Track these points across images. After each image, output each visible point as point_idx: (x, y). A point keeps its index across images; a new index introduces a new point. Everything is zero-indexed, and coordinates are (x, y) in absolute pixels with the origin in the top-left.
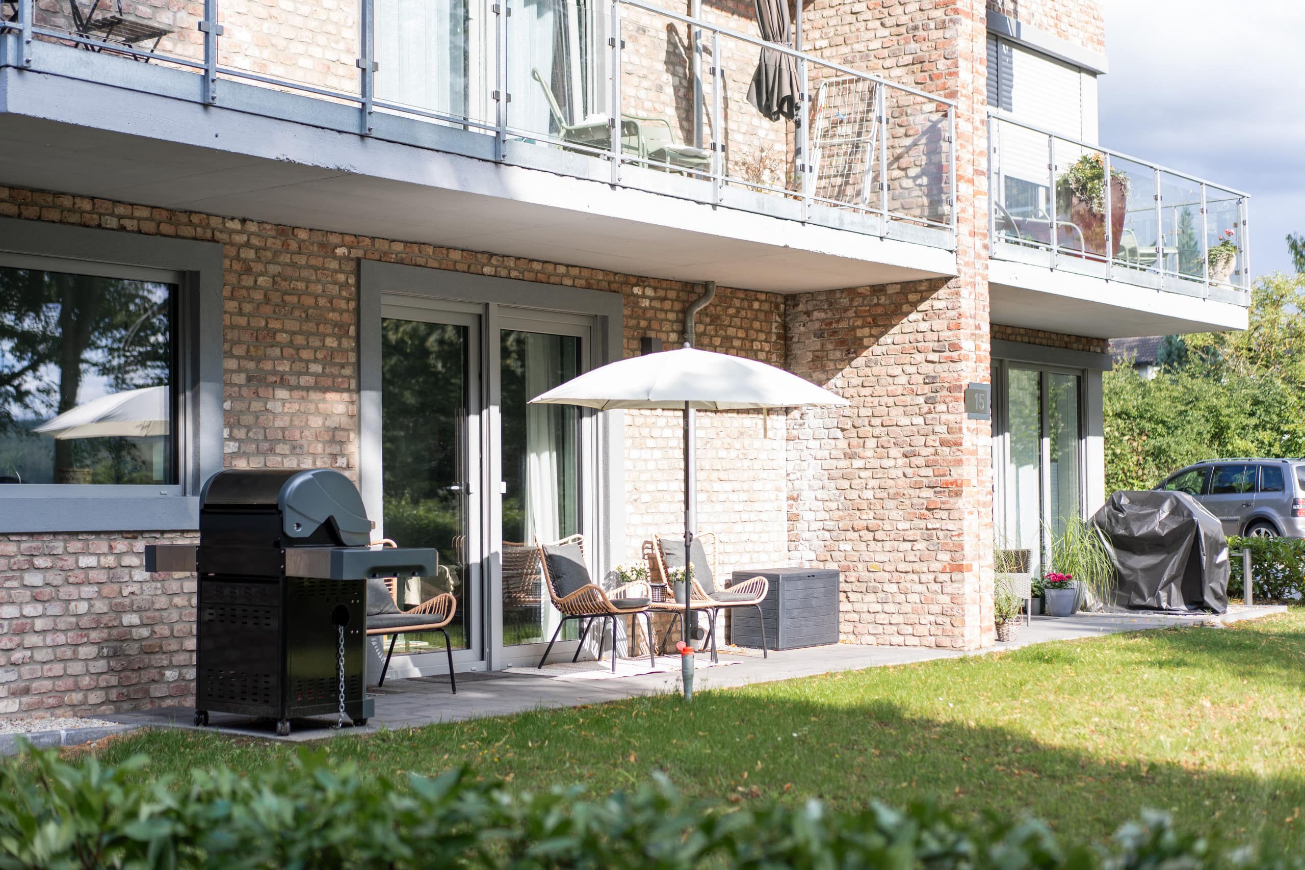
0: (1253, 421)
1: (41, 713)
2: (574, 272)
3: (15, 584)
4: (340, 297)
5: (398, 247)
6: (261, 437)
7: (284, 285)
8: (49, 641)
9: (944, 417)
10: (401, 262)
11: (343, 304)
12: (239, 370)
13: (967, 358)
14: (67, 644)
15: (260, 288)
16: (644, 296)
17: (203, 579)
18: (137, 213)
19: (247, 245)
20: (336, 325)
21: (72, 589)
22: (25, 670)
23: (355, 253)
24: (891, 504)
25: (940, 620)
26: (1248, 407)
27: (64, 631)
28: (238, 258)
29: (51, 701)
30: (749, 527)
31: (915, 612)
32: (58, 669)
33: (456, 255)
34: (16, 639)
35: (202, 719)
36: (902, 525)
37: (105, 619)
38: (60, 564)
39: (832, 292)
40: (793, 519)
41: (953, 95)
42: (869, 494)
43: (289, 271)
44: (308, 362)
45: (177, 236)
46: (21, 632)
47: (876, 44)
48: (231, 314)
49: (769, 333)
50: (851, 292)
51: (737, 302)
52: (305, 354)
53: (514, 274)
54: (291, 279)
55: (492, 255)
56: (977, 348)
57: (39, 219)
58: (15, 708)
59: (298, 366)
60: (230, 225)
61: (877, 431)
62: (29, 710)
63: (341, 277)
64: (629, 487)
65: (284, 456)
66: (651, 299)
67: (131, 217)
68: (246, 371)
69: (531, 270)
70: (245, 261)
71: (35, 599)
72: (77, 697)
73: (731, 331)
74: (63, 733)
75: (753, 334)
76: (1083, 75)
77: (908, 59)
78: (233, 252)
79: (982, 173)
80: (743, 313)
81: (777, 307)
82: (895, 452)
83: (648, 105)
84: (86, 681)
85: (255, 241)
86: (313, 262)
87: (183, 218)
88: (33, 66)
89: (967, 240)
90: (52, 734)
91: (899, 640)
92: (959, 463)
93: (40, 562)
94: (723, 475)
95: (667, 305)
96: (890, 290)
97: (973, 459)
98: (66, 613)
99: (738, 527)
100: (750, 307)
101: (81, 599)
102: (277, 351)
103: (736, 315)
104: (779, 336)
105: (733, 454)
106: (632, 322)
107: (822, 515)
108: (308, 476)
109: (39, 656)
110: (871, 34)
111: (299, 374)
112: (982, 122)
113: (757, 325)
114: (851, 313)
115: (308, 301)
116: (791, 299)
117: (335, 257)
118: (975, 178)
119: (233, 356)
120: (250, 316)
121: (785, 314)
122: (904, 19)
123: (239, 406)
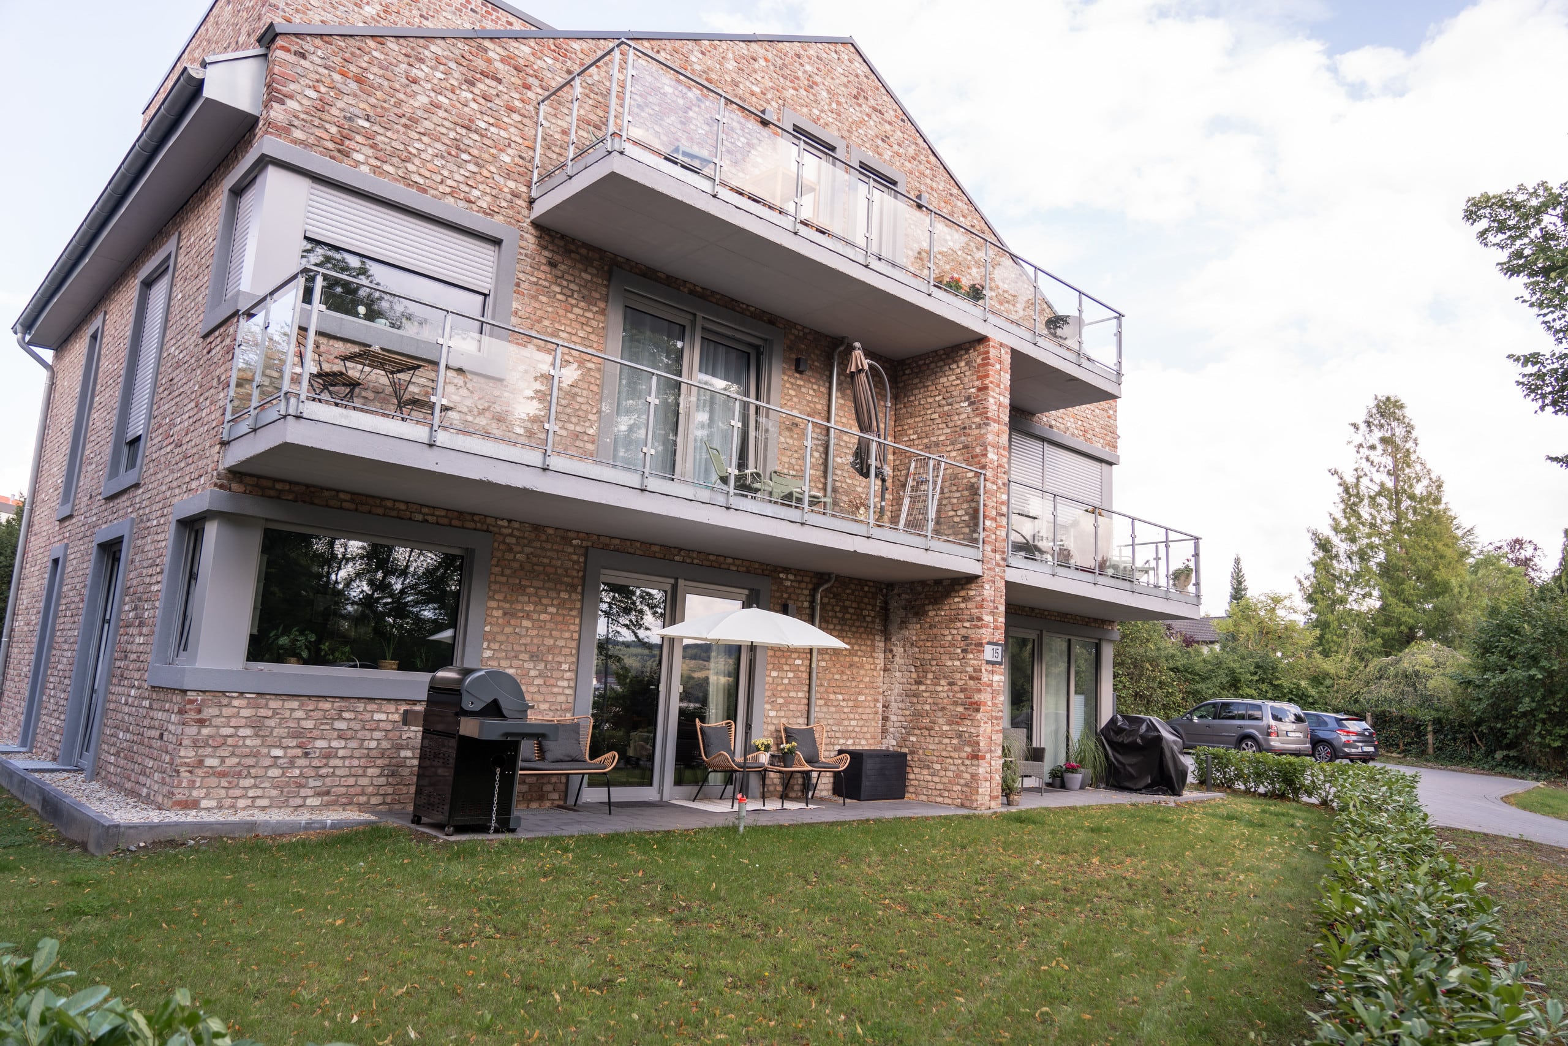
0: (1256, 678)
1: (336, 808)
2: (737, 562)
3: (327, 727)
4: (573, 568)
5: (617, 542)
6: (510, 648)
7: (535, 560)
8: (347, 763)
9: (972, 662)
10: (618, 550)
11: (575, 573)
12: (498, 608)
13: (987, 626)
14: (359, 766)
15: (518, 560)
16: (787, 579)
17: (426, 731)
18: (437, 513)
19: (511, 535)
20: (568, 585)
21: (367, 733)
22: (328, 781)
23: (585, 544)
24: (940, 714)
25: (965, 789)
26: (1252, 668)
27: (359, 758)
28: (504, 542)
29: (344, 800)
30: (853, 723)
31: (950, 782)
32: (351, 781)
33: (656, 548)
34: (324, 761)
35: (417, 820)
36: (945, 728)
37: (387, 753)
38: (360, 717)
39: (913, 583)
40: (885, 719)
41: (984, 467)
42: (927, 707)
43: (539, 552)
44: (546, 606)
45: (463, 527)
46: (328, 757)
47: (942, 438)
48: (496, 575)
49: (874, 606)
50: (923, 583)
51: (853, 586)
52: (545, 601)
53: (695, 561)
54: (539, 556)
55: (681, 549)
56: (995, 620)
57: (370, 512)
58: (318, 803)
59: (539, 608)
60: (500, 523)
61: (933, 669)
62: (327, 805)
63: (575, 557)
64: (769, 693)
65: (524, 661)
66: (792, 581)
67: (433, 515)
68: (502, 608)
69: (708, 560)
70: (508, 544)
71: (340, 737)
72: (363, 799)
73: (847, 603)
74: (329, 822)
75: (863, 605)
76: (1104, 465)
77: (960, 446)
78: (501, 539)
79: (1003, 515)
80: (857, 593)
81: (881, 590)
82: (943, 682)
83: (797, 467)
84: (371, 789)
85: (516, 533)
86: (555, 547)
87: (468, 517)
88: (305, 415)
89: (991, 555)
90: (321, 822)
91: (940, 799)
92: (979, 691)
93: (346, 715)
94: (837, 690)
95: (803, 585)
96: (945, 583)
97: (989, 689)
98: (361, 747)
99: (846, 723)
100: (862, 590)
101: (372, 739)
102: (526, 599)
103: (852, 594)
104: (881, 608)
105: (845, 677)
106: (778, 594)
107: (901, 718)
108: (482, 673)
109: (338, 772)
110: (940, 432)
111: (541, 612)
112: (1004, 484)
113: (866, 600)
114: (923, 596)
115: (550, 570)
116: (891, 585)
117: (571, 545)
118: (998, 518)
119: (494, 599)
120: (508, 576)
121: (886, 595)
122: (959, 423)
123: (495, 629)
